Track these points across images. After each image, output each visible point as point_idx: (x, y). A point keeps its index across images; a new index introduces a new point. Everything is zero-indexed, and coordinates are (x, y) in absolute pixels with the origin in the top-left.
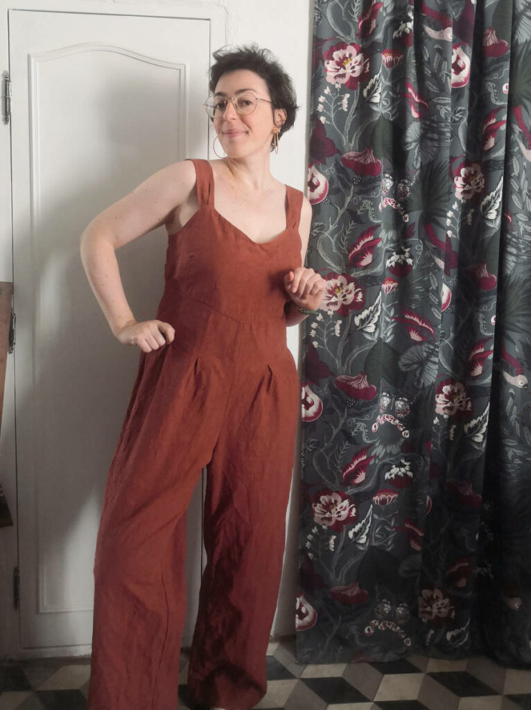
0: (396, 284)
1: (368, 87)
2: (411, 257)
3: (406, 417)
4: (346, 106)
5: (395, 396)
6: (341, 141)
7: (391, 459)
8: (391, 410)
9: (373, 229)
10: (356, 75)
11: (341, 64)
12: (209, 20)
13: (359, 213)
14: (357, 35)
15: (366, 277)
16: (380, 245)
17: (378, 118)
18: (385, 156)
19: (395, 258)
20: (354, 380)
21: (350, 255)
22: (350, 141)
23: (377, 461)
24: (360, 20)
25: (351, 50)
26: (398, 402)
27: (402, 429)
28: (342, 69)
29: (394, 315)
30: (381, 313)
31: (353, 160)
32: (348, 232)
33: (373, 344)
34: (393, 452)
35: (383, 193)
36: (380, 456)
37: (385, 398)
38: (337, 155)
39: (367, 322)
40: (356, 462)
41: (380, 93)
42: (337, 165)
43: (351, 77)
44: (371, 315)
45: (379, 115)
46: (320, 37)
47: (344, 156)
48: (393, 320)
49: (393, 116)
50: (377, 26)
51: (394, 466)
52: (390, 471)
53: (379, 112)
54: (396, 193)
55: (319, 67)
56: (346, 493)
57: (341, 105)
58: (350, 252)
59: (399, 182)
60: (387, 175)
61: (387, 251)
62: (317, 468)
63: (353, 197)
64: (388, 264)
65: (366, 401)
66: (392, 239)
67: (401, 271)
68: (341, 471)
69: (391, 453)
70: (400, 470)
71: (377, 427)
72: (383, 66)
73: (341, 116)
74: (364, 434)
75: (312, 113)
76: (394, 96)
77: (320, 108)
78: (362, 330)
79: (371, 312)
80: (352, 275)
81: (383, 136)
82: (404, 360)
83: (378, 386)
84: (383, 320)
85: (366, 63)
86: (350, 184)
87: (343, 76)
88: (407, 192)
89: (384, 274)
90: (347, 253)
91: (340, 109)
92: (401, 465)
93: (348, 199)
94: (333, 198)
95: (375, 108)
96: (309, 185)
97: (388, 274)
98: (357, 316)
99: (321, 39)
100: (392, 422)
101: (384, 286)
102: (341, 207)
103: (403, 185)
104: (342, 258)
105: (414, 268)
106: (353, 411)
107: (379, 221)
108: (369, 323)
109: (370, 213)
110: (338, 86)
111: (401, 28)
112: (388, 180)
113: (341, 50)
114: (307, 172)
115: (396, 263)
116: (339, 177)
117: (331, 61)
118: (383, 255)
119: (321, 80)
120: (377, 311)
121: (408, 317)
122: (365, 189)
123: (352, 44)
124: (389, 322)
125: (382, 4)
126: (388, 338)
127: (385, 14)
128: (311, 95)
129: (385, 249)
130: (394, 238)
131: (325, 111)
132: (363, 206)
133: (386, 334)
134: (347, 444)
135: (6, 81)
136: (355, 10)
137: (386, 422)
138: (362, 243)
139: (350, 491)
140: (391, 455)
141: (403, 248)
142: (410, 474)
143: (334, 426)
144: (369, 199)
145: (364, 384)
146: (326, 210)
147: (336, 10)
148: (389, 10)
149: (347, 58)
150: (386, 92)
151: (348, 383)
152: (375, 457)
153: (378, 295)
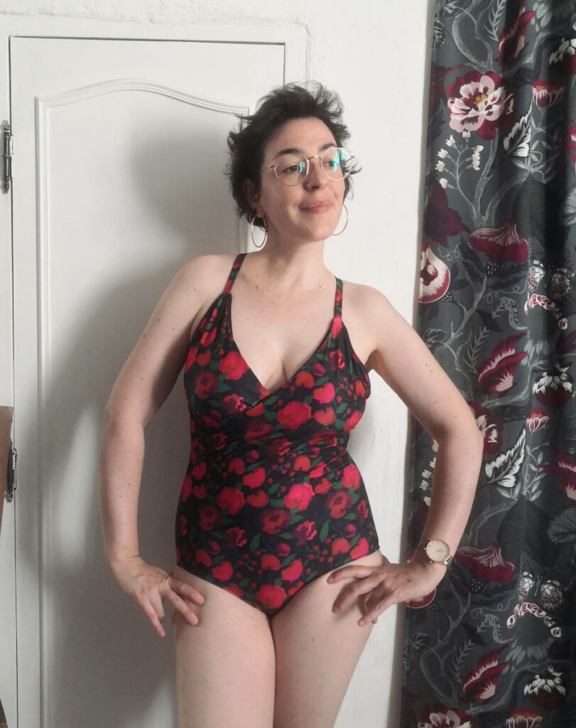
0: (546, 418)
1: (511, 135)
2: (570, 380)
3: (556, 608)
4: (478, 163)
5: (541, 578)
6: (469, 213)
7: (534, 666)
8: (535, 596)
9: (515, 339)
10: (492, 118)
11: (471, 102)
12: (284, 44)
13: (494, 315)
14: (496, 60)
15: (503, 408)
16: (524, 362)
17: (524, 180)
18: (533, 234)
19: (545, 380)
20: (484, 554)
21: (481, 375)
22: (483, 213)
23: (513, 668)
24: (500, 39)
25: (487, 82)
26: (546, 586)
27: (550, 625)
28: (473, 110)
29: (543, 462)
30: (524, 459)
31: (487, 240)
32: (477, 343)
33: (512, 504)
34: (537, 657)
35: (531, 287)
36: (518, 661)
37: (526, 580)
38: (464, 233)
39: (503, 473)
40: (483, 670)
41: (529, 143)
42: (463, 248)
43: (486, 121)
44: (510, 463)
45: (526, 175)
46: (441, 65)
47: (474, 234)
48: (541, 469)
49: (547, 176)
50: (526, 44)
51: (537, 676)
52: (531, 682)
53: (526, 170)
54: (548, 288)
55: (440, 110)
56: (468, 712)
57: (471, 162)
58: (480, 371)
59: (554, 272)
60: (536, 262)
61: (535, 370)
62: (425, 673)
63: (485, 293)
64: (535, 388)
65: (500, 585)
66: (541, 353)
67: (554, 400)
68: (460, 681)
69: (533, 657)
70: (546, 683)
71: (514, 621)
72: (534, 104)
73: (470, 177)
74: (495, 631)
75: (428, 173)
76: (549, 147)
77: (440, 166)
78: (496, 484)
79: (510, 458)
80: (483, 405)
81: (532, 205)
82: (555, 528)
83: (517, 564)
84: (527, 471)
85: (509, 101)
86: (482, 275)
87: (475, 119)
88: (566, 287)
89: (530, 404)
90: (476, 372)
91: (468, 167)
92: (547, 676)
93: (480, 296)
94: (457, 293)
95: (521, 166)
96: (422, 276)
97: (536, 404)
98: (490, 463)
99: (443, 67)
100: (535, 614)
101: (530, 421)
102: (469, 306)
103: (559, 276)
104: (469, 380)
105: (574, 395)
106: (480, 597)
107: (524, 328)
108: (507, 473)
109: (511, 316)
110: (465, 135)
111: (562, 48)
112: (537, 269)
113: (472, 82)
114: (420, 258)
115: (548, 388)
116: (466, 264)
117: (457, 100)
118: (529, 377)
119: (443, 126)
120: (519, 456)
121: (563, 465)
122: (504, 281)
123: (489, 74)
124: (535, 472)
125: (534, 13)
126: (533, 494)
127: (537, 29)
128: (427, 148)
129: (531, 368)
130: (545, 353)
131: (447, 171)
132: (501, 306)
133: (530, 489)
134: (470, 643)
135: (6, 134)
136: (494, 24)
137: (528, 614)
138: (498, 359)
139: (472, 710)
140: (533, 660)
141: (558, 366)
142: (561, 689)
143: (452, 618)
144: (509, 296)
145: (497, 560)
146: (446, 311)
147: (465, 26)
148: (544, 22)
149: (480, 94)
150: (537, 142)
151: (474, 558)
152: (511, 663)
153: (521, 433)
